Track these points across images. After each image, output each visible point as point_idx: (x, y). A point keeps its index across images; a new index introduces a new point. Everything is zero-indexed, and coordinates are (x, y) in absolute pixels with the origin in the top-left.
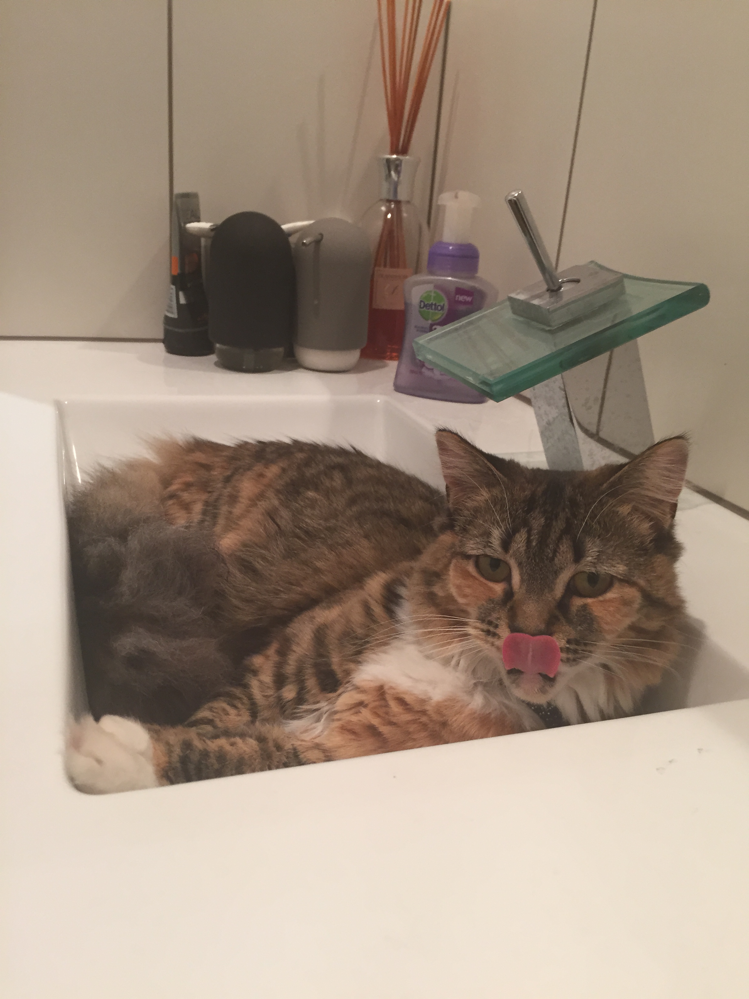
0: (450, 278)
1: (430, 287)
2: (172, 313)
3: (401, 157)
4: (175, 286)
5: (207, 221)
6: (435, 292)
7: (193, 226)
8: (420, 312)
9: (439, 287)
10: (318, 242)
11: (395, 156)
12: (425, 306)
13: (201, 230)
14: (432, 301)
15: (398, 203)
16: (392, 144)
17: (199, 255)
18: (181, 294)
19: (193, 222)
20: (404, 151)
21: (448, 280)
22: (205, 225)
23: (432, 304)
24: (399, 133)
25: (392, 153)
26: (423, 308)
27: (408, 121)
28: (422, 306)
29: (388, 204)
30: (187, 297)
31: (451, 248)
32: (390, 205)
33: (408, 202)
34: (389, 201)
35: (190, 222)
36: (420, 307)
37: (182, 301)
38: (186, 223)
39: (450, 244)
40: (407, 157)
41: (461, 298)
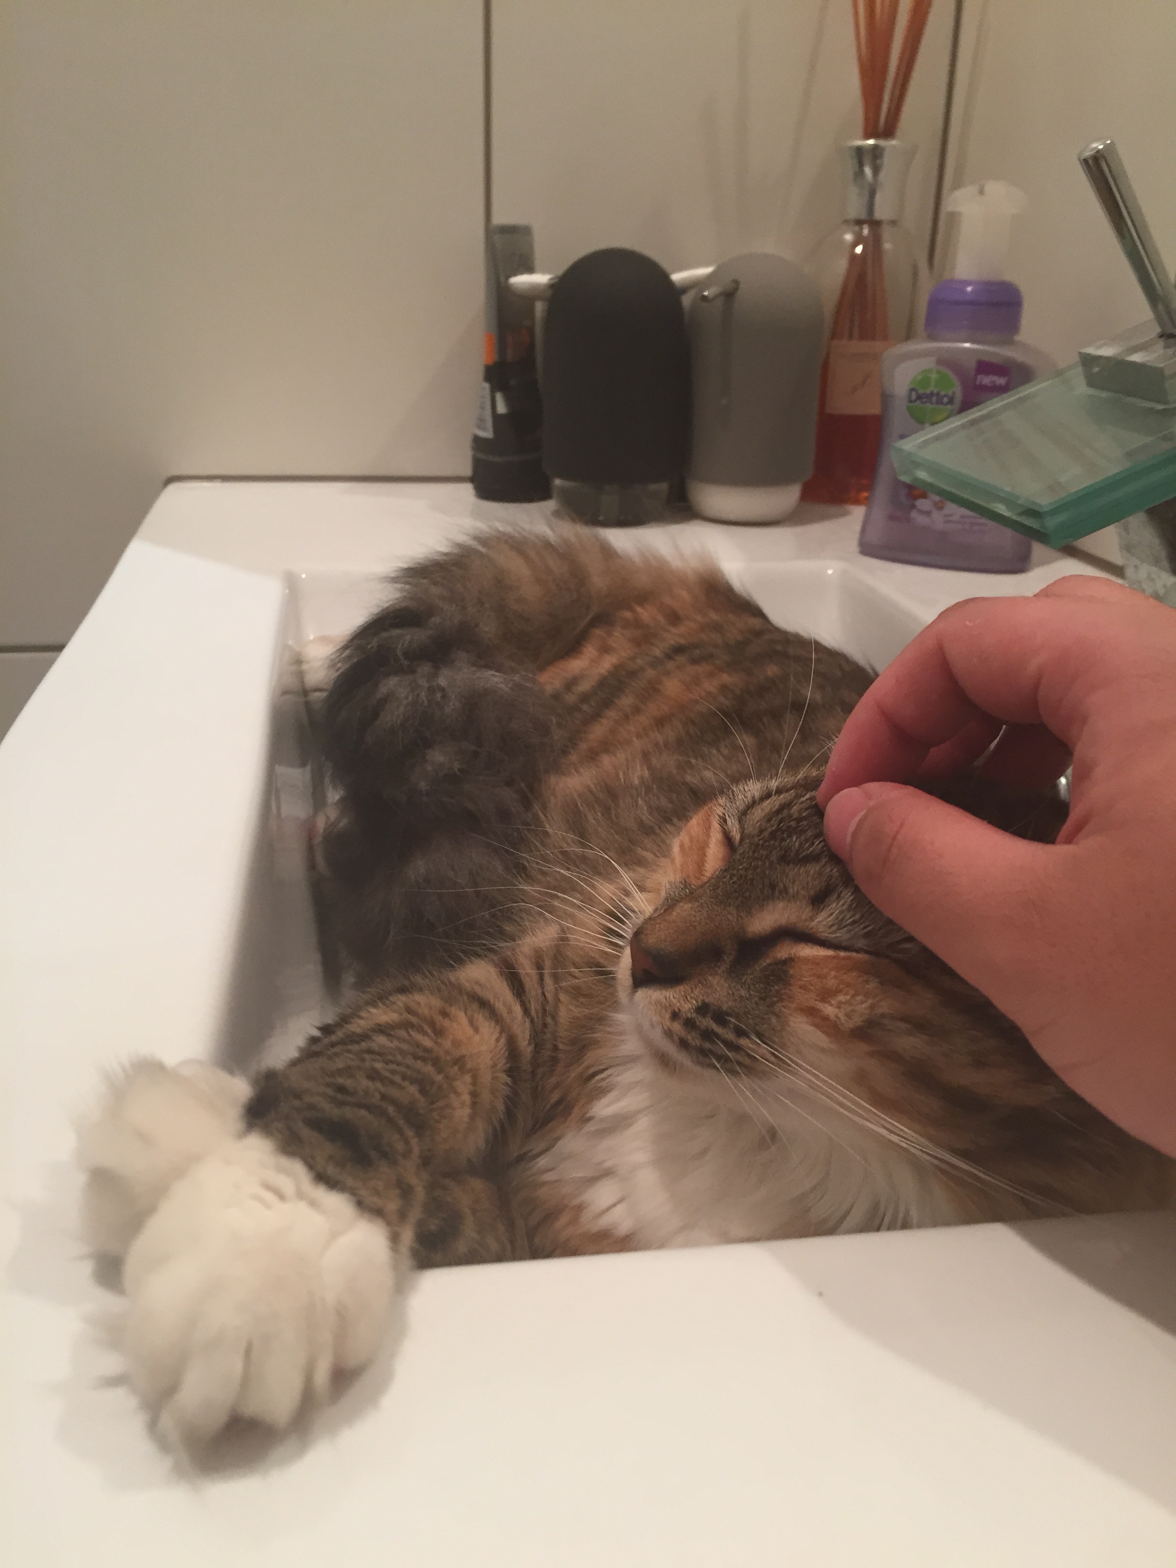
0: (967, 345)
1: (929, 363)
2: (484, 429)
3: (882, 143)
4: (490, 385)
5: (543, 272)
6: (938, 372)
7: (521, 280)
8: (909, 409)
9: (947, 362)
10: (729, 295)
11: (871, 142)
12: (919, 397)
13: (535, 287)
14: (932, 388)
15: (875, 224)
16: (867, 119)
17: (531, 331)
18: (499, 397)
19: (522, 273)
20: (889, 132)
21: (966, 348)
22: (540, 278)
23: (932, 394)
24: (880, 100)
25: (868, 137)
26: (915, 401)
27: (896, 79)
28: (914, 397)
29: (857, 228)
30: (508, 401)
31: (969, 289)
32: (862, 229)
33: (893, 223)
34: (859, 222)
35: (515, 275)
36: (910, 401)
37: (501, 408)
38: (508, 277)
39: (969, 283)
40: (894, 142)
41: (986, 380)
